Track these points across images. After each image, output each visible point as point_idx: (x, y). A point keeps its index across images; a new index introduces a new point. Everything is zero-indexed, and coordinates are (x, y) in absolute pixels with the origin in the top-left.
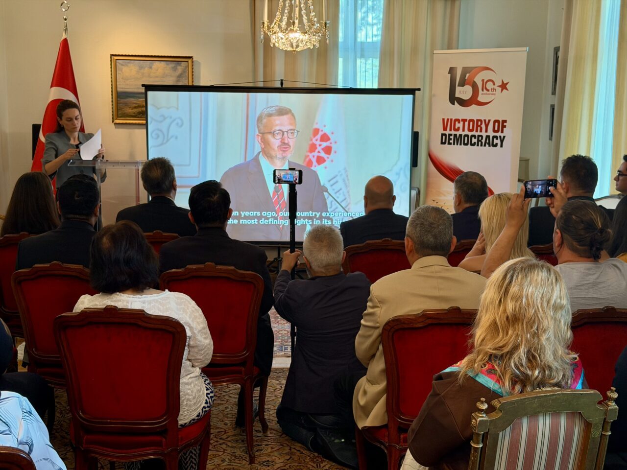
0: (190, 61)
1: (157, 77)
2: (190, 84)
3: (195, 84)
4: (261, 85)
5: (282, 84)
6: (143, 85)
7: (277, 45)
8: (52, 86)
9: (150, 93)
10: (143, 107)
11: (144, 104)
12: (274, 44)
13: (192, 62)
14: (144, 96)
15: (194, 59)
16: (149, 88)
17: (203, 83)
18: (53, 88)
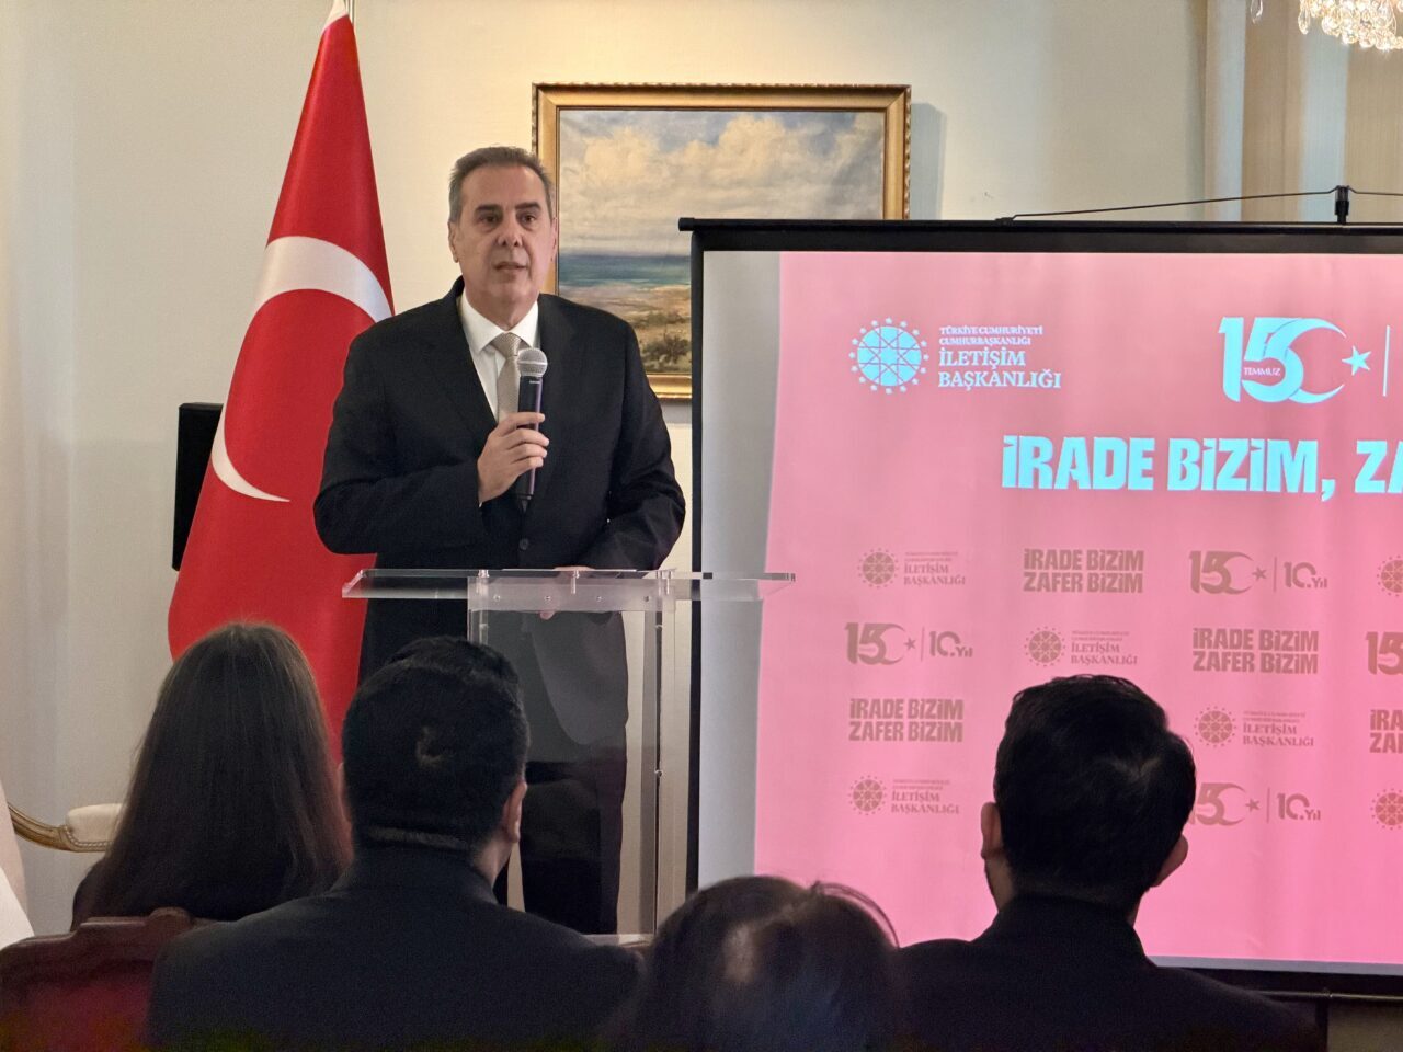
0: (894, 106)
2: (893, 215)
3: (917, 213)
4: (1230, 213)
5: (1342, 207)
6: (685, 225)
7: (1328, 25)
8: (275, 234)
9: (709, 257)
10: (675, 320)
11: (686, 309)
12: (1316, 23)
13: (906, 111)
14: (687, 270)
15: (915, 99)
16: (712, 235)
17: (951, 210)
18: (282, 243)
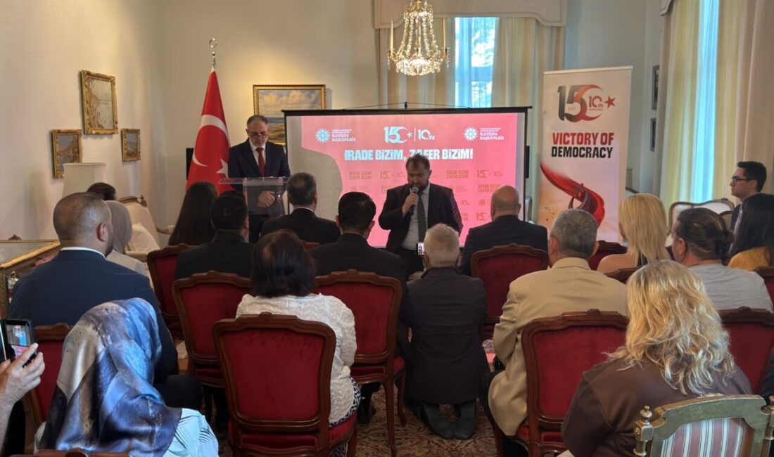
0: (322, 88)
1: (295, 104)
2: (323, 108)
3: (328, 108)
4: (386, 107)
5: (406, 106)
6: (283, 111)
7: (402, 70)
8: (203, 114)
9: (288, 118)
10: (282, 130)
11: (284, 128)
12: (399, 70)
13: (325, 89)
14: (283, 121)
15: (327, 87)
16: (288, 113)
17: (334, 108)
18: (204, 116)
